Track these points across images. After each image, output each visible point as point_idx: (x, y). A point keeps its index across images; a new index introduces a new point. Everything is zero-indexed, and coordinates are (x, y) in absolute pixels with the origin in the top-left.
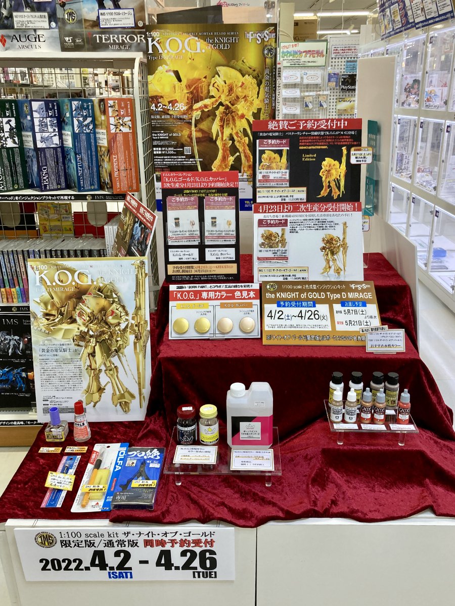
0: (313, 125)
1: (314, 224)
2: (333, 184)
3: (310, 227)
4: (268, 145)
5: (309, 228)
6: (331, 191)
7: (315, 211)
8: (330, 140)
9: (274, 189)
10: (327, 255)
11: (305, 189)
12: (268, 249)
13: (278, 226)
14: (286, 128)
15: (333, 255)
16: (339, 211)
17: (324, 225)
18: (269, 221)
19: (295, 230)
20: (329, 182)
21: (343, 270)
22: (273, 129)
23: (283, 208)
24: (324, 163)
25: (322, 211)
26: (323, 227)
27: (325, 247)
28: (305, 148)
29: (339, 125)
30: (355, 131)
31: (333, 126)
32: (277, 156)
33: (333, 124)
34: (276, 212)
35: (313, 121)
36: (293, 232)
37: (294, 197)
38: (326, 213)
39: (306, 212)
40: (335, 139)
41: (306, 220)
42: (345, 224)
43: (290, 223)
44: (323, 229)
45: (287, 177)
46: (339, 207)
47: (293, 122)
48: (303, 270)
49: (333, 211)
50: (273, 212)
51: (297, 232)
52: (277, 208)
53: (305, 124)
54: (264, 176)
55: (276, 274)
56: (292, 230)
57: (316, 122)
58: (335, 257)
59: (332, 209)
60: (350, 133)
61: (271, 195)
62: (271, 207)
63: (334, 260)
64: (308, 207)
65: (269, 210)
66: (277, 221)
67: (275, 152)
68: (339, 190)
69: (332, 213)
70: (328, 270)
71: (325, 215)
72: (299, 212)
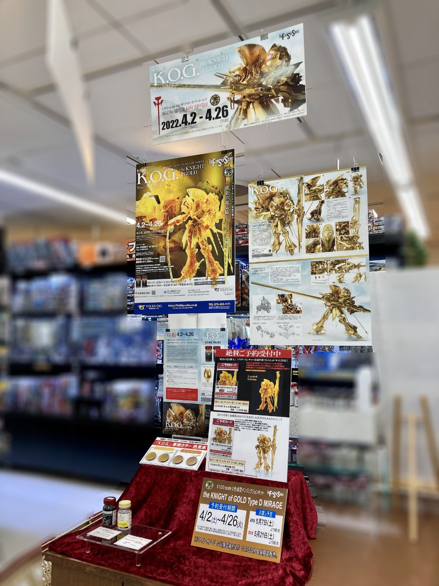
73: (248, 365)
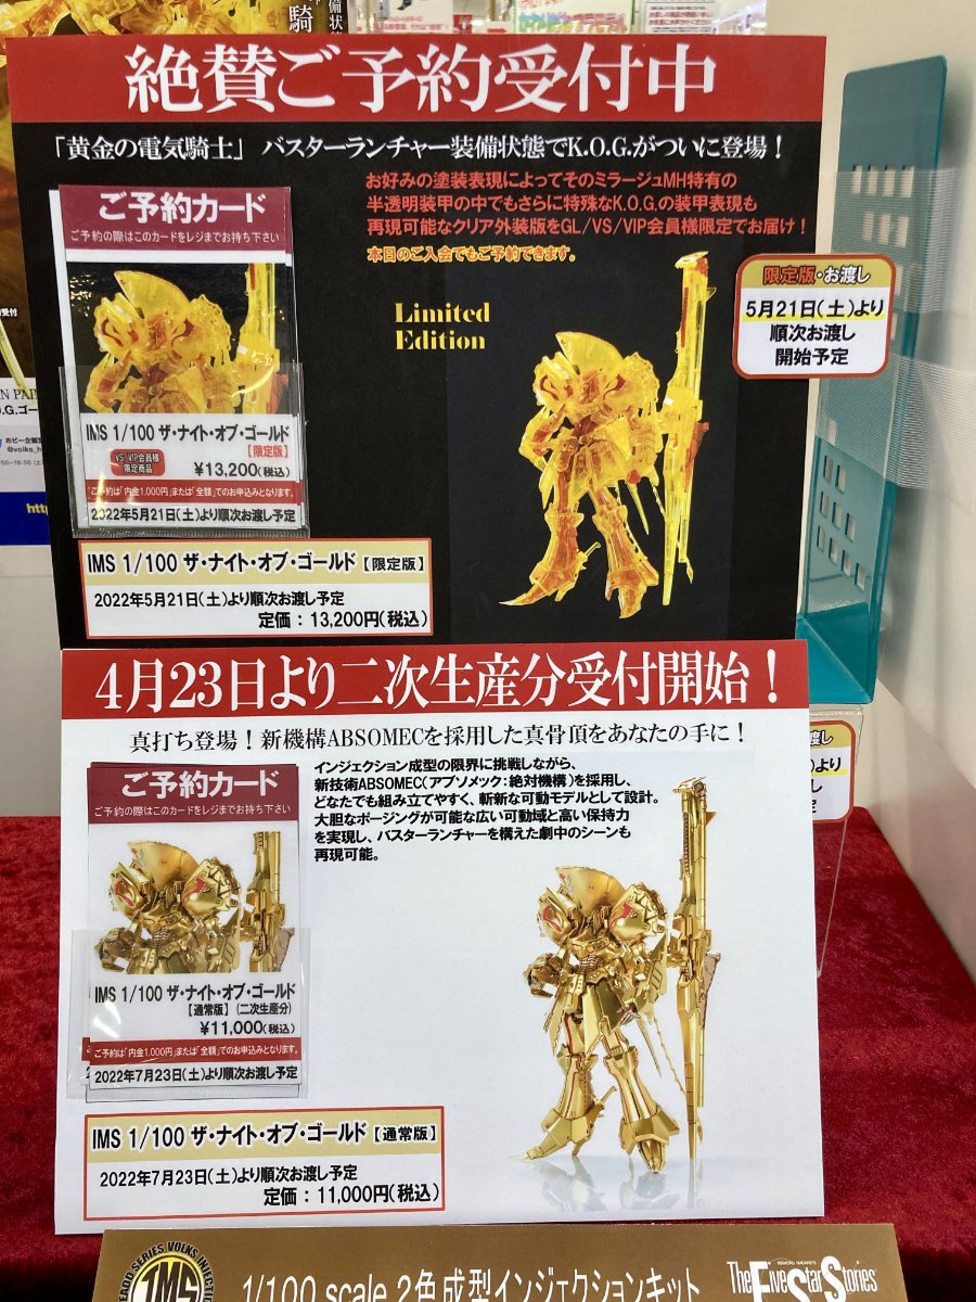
0: (464, 83)
1: (484, 799)
2: (612, 520)
3: (455, 817)
4: (135, 230)
5: (451, 827)
6: (598, 565)
7: (489, 704)
8: (590, 203)
9: (205, 550)
10: (576, 1017)
11: (420, 549)
12: (163, 979)
13: (230, 817)
14: (259, 98)
15: (614, 1024)
16: (654, 705)
17: (552, 806)
18: (164, 780)
19: (350, 837)
20: (586, 505)
21: (682, 1122)
22: (168, 106)
23: (274, 683)
24: (548, 367)
25: (538, 706)
26: (542, 816)
27: (561, 962)
28: (407, 254)
29: (654, 87)
30: (768, 130)
31: (614, 92)
32: (204, 310)
33: (614, 76)
34: (223, 710)
35: (460, 50)
36: (338, 855)
37: (352, 604)
38: (567, 719)
39: (429, 709)
40: (625, 190)
41: (430, 765)
42: (696, 795)
43: (320, 785)
44: (545, 833)
45: (292, 464)
46: (654, 674)
47: (316, 58)
48: (405, 1132)
49: (614, 706)
50: (197, 711)
51: (366, 855)
52: (225, 682)
53: (405, 76)
54: (120, 457)
55: (215, 1165)
56: (333, 837)
57: (485, 63)
58: (630, 1030)
59: (608, 690)
60: (732, 146)
61: (184, 590)
62: (183, 673)
63: (622, 1055)
64: (444, 676)
65: (167, 699)
66: (220, 778)
67: (190, 280)
68: (657, 561)
69: (606, 719)
70: (581, 1125)
71: (555, 734)
72: (384, 709)
73: (389, 198)
